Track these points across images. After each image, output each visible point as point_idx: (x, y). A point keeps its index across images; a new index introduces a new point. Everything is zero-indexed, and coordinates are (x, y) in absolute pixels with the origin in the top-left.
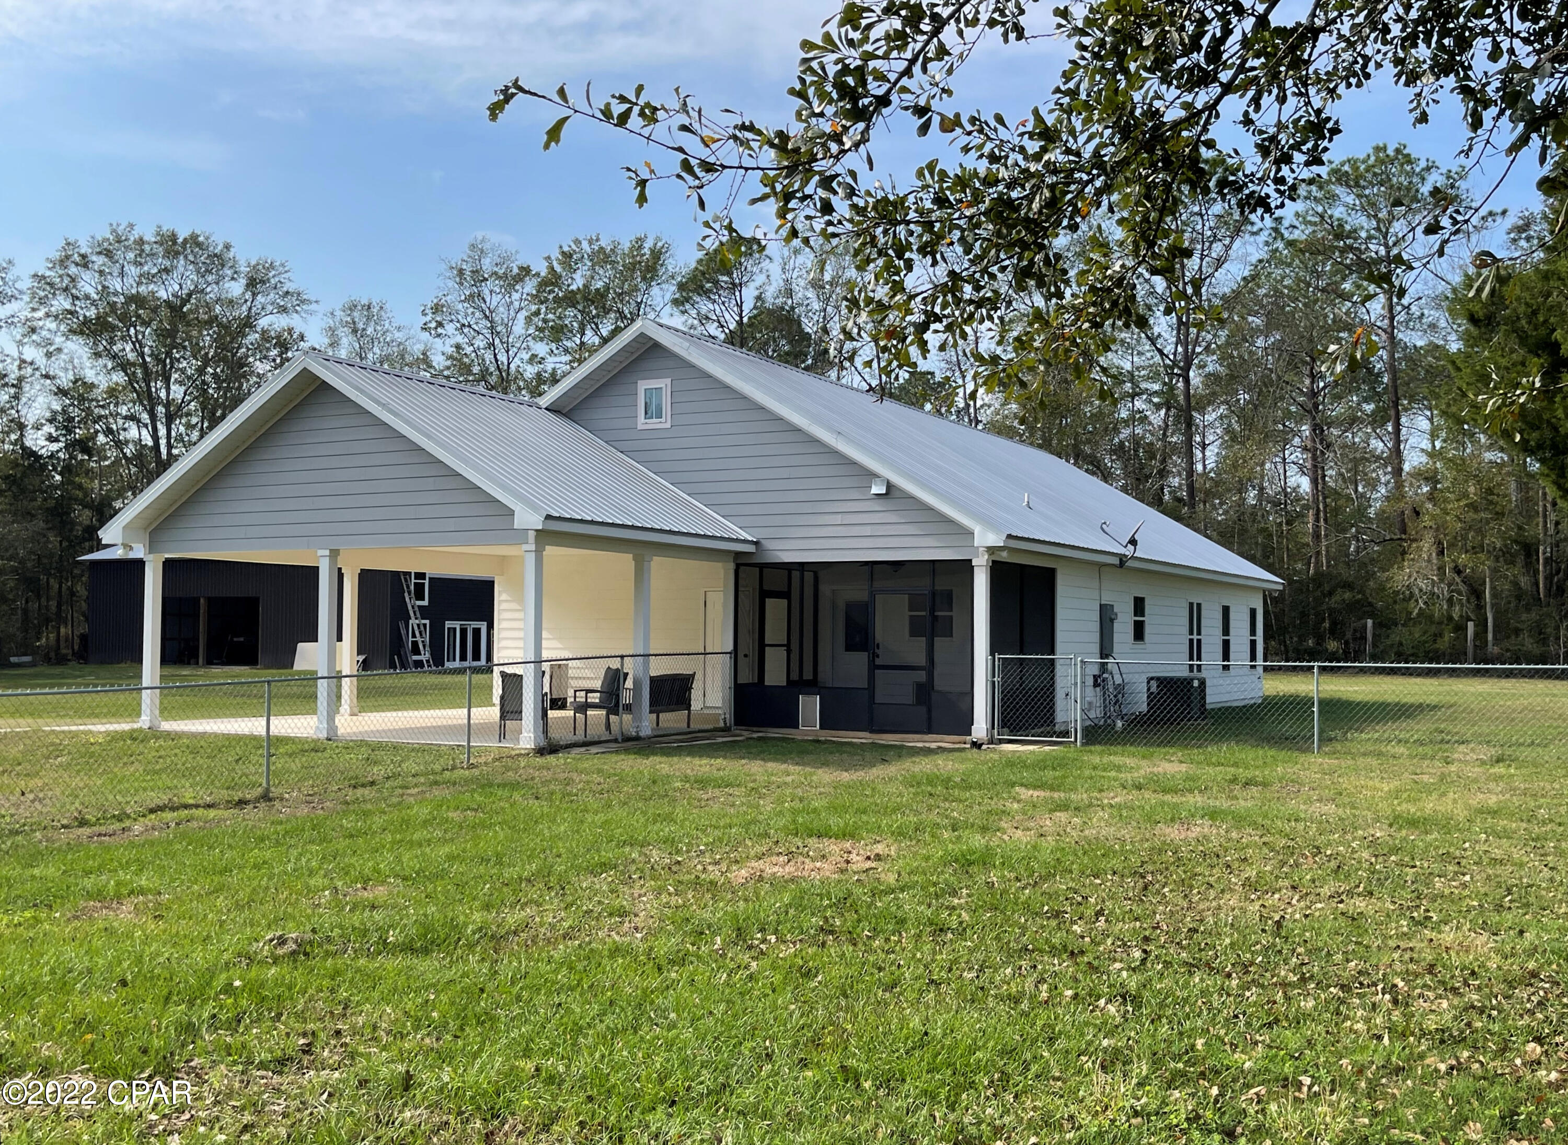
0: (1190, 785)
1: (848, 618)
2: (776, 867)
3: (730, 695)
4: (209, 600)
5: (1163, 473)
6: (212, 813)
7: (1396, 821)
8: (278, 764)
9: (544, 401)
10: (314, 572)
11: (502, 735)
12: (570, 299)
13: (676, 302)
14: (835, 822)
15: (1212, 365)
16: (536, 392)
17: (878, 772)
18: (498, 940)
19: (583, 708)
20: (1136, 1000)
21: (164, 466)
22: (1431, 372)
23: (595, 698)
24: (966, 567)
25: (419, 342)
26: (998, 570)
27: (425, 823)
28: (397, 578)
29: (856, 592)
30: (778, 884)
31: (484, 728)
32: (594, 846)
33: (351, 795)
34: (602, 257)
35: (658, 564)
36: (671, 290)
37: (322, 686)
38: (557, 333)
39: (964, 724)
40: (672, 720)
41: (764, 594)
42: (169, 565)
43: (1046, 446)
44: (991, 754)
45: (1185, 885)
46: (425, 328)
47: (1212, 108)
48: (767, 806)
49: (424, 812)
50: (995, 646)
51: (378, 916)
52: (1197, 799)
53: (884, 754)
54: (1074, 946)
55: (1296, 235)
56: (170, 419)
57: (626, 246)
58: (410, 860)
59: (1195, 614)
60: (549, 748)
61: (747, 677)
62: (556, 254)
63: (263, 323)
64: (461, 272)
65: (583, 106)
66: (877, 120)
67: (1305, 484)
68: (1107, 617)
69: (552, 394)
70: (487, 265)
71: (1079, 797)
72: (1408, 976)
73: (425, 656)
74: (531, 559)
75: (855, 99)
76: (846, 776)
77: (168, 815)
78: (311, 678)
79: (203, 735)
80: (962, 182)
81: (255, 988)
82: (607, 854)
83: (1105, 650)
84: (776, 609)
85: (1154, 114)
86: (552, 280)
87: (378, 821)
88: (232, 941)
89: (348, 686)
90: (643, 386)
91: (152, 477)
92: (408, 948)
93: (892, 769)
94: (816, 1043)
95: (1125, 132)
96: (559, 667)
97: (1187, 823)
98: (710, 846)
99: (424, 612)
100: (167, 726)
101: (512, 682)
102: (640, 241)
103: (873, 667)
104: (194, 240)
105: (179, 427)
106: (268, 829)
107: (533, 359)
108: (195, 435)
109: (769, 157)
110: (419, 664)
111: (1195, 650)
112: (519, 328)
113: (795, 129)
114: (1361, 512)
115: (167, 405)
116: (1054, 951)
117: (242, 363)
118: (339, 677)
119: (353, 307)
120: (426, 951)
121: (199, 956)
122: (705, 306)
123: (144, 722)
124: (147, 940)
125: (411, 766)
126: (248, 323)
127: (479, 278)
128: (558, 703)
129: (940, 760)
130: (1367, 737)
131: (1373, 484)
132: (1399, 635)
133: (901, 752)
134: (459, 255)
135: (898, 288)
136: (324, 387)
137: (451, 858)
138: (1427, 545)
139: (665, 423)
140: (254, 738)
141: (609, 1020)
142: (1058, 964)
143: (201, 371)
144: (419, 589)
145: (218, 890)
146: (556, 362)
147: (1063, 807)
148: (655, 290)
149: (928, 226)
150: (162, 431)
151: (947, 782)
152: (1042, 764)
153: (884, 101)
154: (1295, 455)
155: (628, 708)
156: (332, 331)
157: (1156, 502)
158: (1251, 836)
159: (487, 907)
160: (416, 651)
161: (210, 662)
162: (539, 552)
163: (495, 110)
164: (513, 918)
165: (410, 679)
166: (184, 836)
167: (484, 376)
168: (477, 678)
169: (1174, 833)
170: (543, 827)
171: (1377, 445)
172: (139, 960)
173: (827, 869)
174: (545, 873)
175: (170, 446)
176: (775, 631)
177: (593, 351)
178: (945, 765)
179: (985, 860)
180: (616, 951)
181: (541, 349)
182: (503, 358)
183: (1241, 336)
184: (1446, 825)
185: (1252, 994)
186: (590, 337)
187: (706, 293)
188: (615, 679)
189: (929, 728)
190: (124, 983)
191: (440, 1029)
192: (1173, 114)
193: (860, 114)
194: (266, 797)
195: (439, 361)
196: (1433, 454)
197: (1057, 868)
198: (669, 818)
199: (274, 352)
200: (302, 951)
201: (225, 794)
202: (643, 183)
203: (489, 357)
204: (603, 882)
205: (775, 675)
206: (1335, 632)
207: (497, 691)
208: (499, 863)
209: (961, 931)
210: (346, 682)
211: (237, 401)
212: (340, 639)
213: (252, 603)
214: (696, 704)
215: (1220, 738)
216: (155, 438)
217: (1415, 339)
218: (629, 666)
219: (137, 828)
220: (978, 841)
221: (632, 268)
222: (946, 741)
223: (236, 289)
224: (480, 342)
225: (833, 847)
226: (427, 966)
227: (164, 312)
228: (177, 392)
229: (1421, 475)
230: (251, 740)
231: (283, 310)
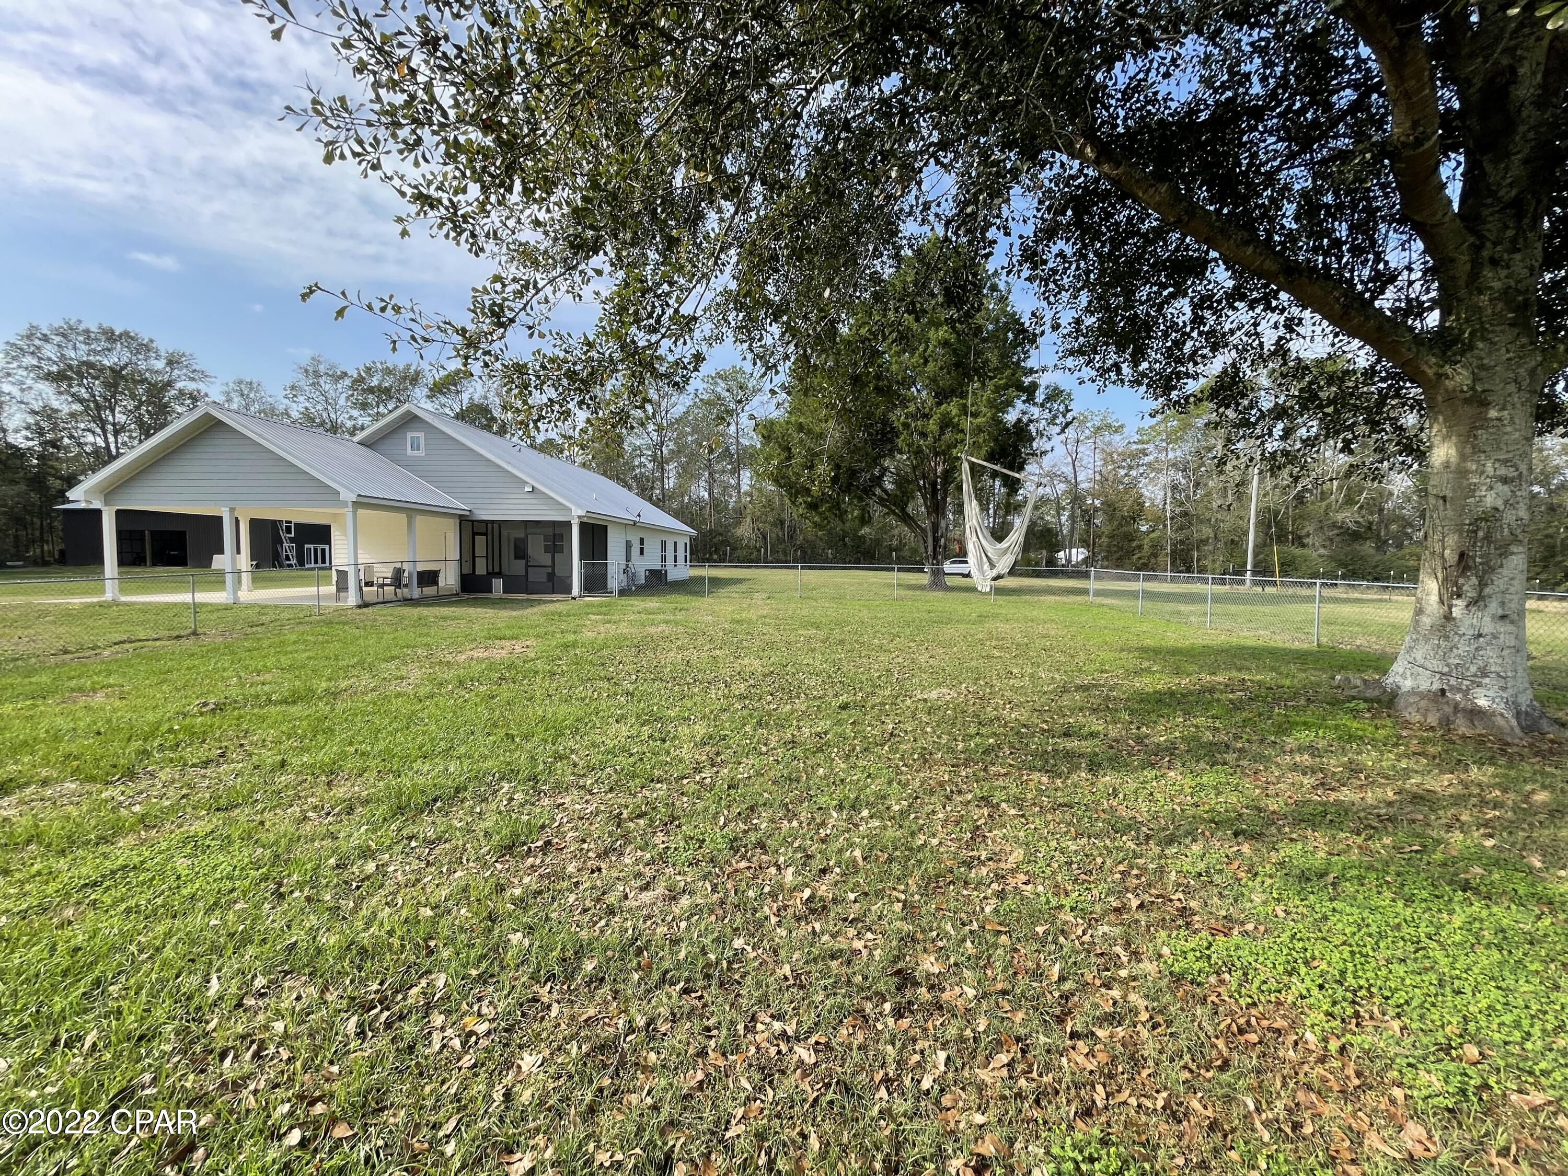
0: (661, 611)
1: (516, 547)
2: (479, 654)
3: (458, 578)
4: (152, 532)
5: (652, 488)
6: (158, 643)
7: (733, 621)
8: (202, 616)
9: (356, 439)
10: (219, 520)
11: (338, 599)
12: (371, 390)
13: (428, 397)
14: (508, 633)
15: (672, 445)
16: (352, 434)
17: (529, 611)
18: (335, 695)
19: (382, 586)
20: (632, 695)
21: (112, 458)
22: (751, 455)
23: (388, 581)
24: (569, 524)
25: (282, 404)
26: (583, 526)
27: (295, 642)
28: (275, 524)
29: (520, 534)
30: (480, 661)
31: (327, 597)
32: (389, 648)
33: (249, 630)
34: (388, 372)
35: (419, 519)
36: (426, 391)
37: (229, 578)
38: (364, 406)
39: (568, 590)
40: (430, 591)
41: (474, 534)
42: (119, 513)
43: (604, 474)
44: (580, 602)
45: (655, 650)
46: (286, 397)
47: (658, 342)
48: (476, 627)
49: (294, 637)
50: (582, 557)
51: (266, 688)
52: (661, 617)
53: (532, 603)
54: (609, 676)
55: (704, 397)
56: (116, 433)
57: (401, 367)
58: (285, 661)
59: (664, 544)
60: (366, 605)
61: (467, 571)
62: (362, 368)
63: (179, 385)
64: (306, 371)
65: (356, 301)
66: (510, 329)
67: (706, 495)
68: (629, 545)
69: (360, 436)
70: (322, 369)
71: (616, 618)
72: (731, 677)
73: (293, 562)
74: (350, 516)
75: (499, 318)
76: (514, 613)
77: (127, 646)
78: (222, 573)
79: (150, 603)
80: (552, 361)
81: (189, 731)
82: (395, 652)
83: (628, 559)
84: (480, 540)
85: (633, 342)
86: (361, 380)
87: (266, 643)
88: (172, 708)
89: (246, 578)
90: (409, 435)
91: (105, 464)
92: (285, 702)
93: (535, 610)
94: (495, 725)
95: (622, 348)
96: (369, 568)
97: (657, 625)
98: (448, 646)
99: (291, 540)
100: (123, 599)
101: (343, 575)
102: (408, 366)
103: (527, 566)
104: (126, 334)
105: (123, 437)
106: (196, 649)
107: (351, 418)
108: (136, 442)
109: (458, 339)
110: (290, 566)
111: (664, 559)
112: (342, 401)
113: (471, 327)
114: (726, 507)
115: (114, 424)
116: (601, 679)
117: (166, 406)
118: (239, 572)
119: (240, 382)
120: (294, 702)
121: (150, 717)
122: (443, 400)
123: (108, 596)
124: (114, 711)
125: (285, 615)
126: (169, 384)
127: (317, 374)
128: (369, 584)
129: (557, 605)
130: (723, 591)
131: (731, 496)
132: (739, 553)
133: (540, 602)
134: (305, 361)
135: (525, 402)
136: (220, 423)
137: (309, 658)
138: (748, 519)
139: (422, 453)
140: (184, 604)
141: (395, 725)
142: (600, 684)
143: (138, 408)
144: (288, 530)
145: (165, 681)
146: (366, 420)
147: (609, 622)
148: (417, 390)
149: (538, 377)
150: (111, 439)
151: (560, 614)
152: (601, 605)
153: (512, 321)
154: (703, 484)
155: (406, 586)
156: (228, 393)
157: (650, 500)
158: (681, 629)
159: (330, 679)
160: (288, 558)
161: (154, 564)
162: (355, 513)
163: (304, 297)
164: (343, 684)
165: (285, 573)
166: (139, 655)
167: (322, 424)
168: (322, 573)
169: (652, 630)
170: (361, 641)
171: (732, 482)
172: (109, 721)
173: (504, 652)
174: (361, 663)
175: (117, 448)
176: (481, 550)
177: (383, 416)
178: (559, 607)
179: (574, 645)
180: (398, 695)
181: (355, 413)
182: (333, 416)
183: (682, 435)
184: (750, 622)
185: (676, 688)
186: (382, 409)
187: (444, 394)
188: (398, 573)
189: (553, 592)
190: (99, 733)
191: (302, 738)
192: (641, 344)
193: (501, 325)
194: (194, 633)
195: (295, 414)
196: (751, 486)
197: (605, 646)
198: (427, 635)
199: (188, 402)
200: (219, 708)
201: (167, 633)
202: (394, 342)
203: (325, 415)
204: (392, 665)
205: (481, 570)
206: (716, 552)
207: (335, 578)
208: (336, 659)
209: (563, 674)
210: (244, 575)
211: (163, 426)
212: (239, 552)
213: (183, 534)
214: (441, 583)
215: (671, 593)
216: (106, 440)
217: (745, 442)
218: (405, 566)
219: (106, 653)
220: (571, 637)
221: (405, 378)
222: (560, 597)
223: (160, 365)
224: (319, 407)
225: (507, 644)
226: (296, 710)
227: (108, 372)
228: (121, 418)
229: (746, 493)
230: (185, 606)
231: (193, 379)
